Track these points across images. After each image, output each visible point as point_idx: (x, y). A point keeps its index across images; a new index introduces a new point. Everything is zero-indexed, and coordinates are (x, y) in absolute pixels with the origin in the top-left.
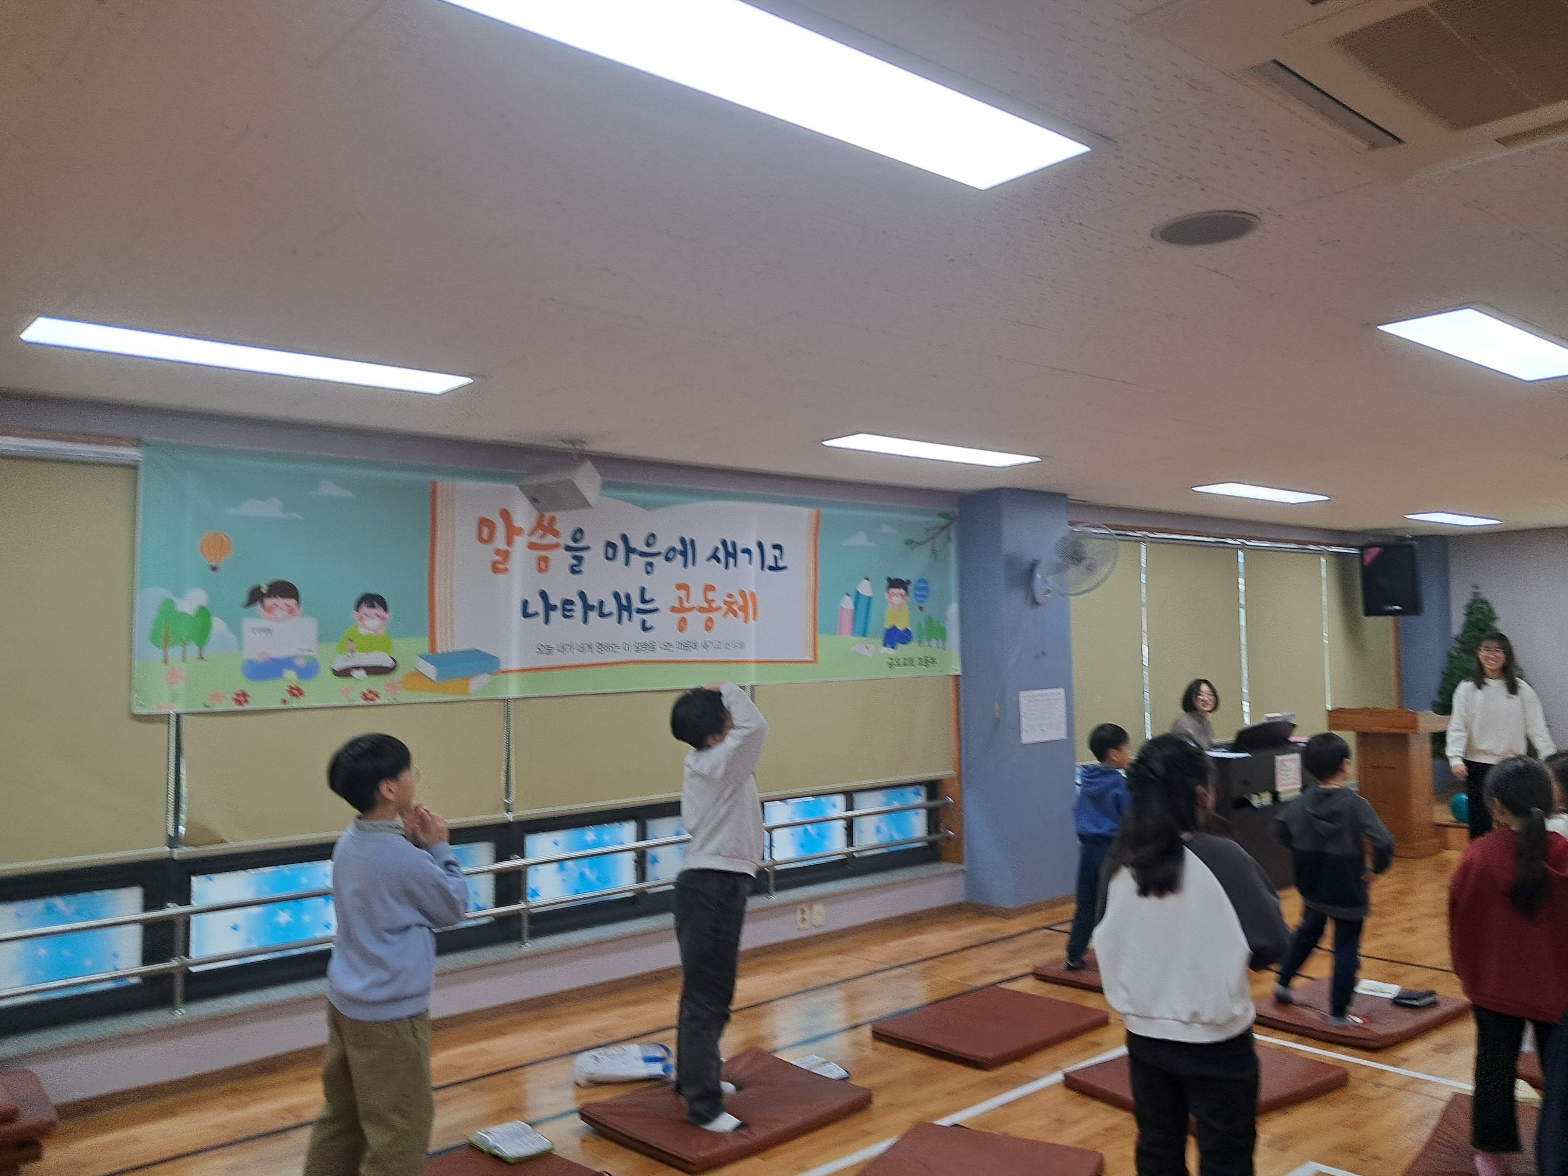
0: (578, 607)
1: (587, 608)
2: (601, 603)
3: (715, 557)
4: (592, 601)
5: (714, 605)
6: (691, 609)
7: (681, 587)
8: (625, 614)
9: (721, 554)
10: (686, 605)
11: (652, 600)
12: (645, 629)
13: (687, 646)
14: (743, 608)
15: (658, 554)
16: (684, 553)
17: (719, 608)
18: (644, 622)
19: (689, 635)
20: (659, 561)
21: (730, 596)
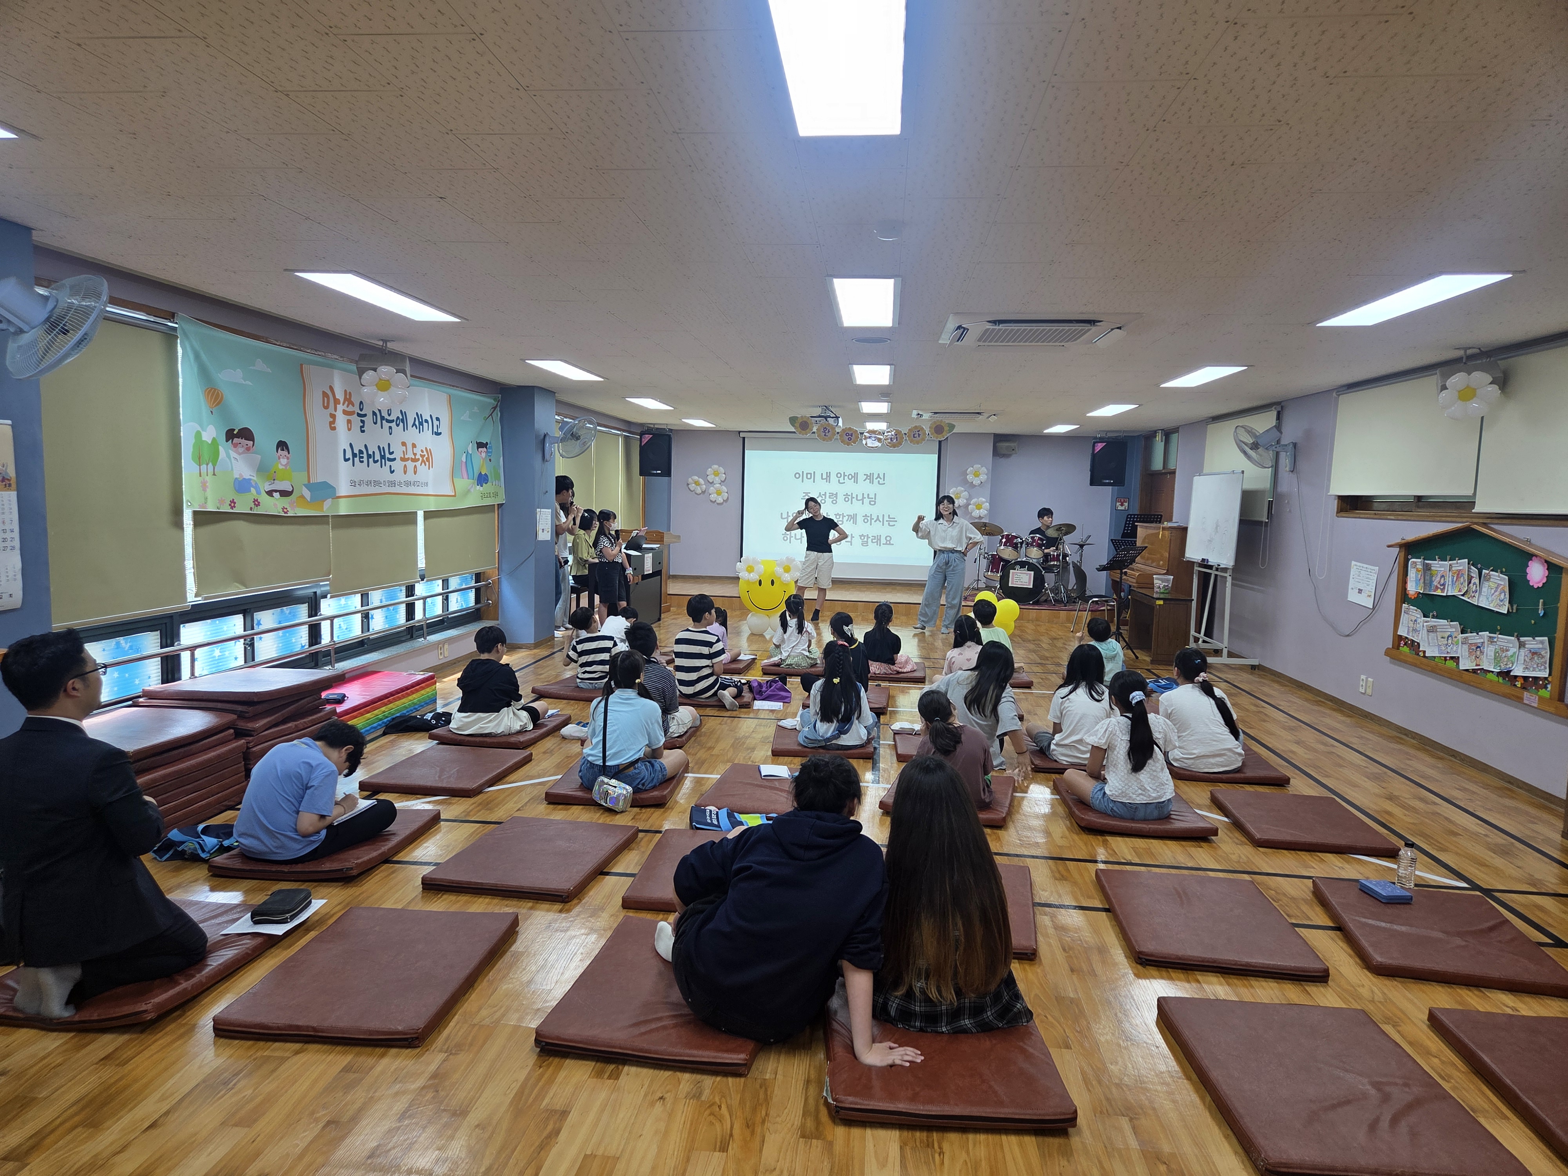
0: (365, 455)
1: (369, 456)
2: (374, 452)
3: (414, 424)
4: (371, 452)
5: (417, 457)
6: (408, 459)
7: (404, 444)
8: (383, 460)
9: (417, 423)
10: (406, 457)
11: (393, 452)
12: (392, 472)
13: (408, 484)
14: (428, 459)
15: (392, 421)
16: (403, 421)
17: (419, 459)
18: (390, 466)
19: (410, 476)
20: (393, 425)
21: (422, 451)
